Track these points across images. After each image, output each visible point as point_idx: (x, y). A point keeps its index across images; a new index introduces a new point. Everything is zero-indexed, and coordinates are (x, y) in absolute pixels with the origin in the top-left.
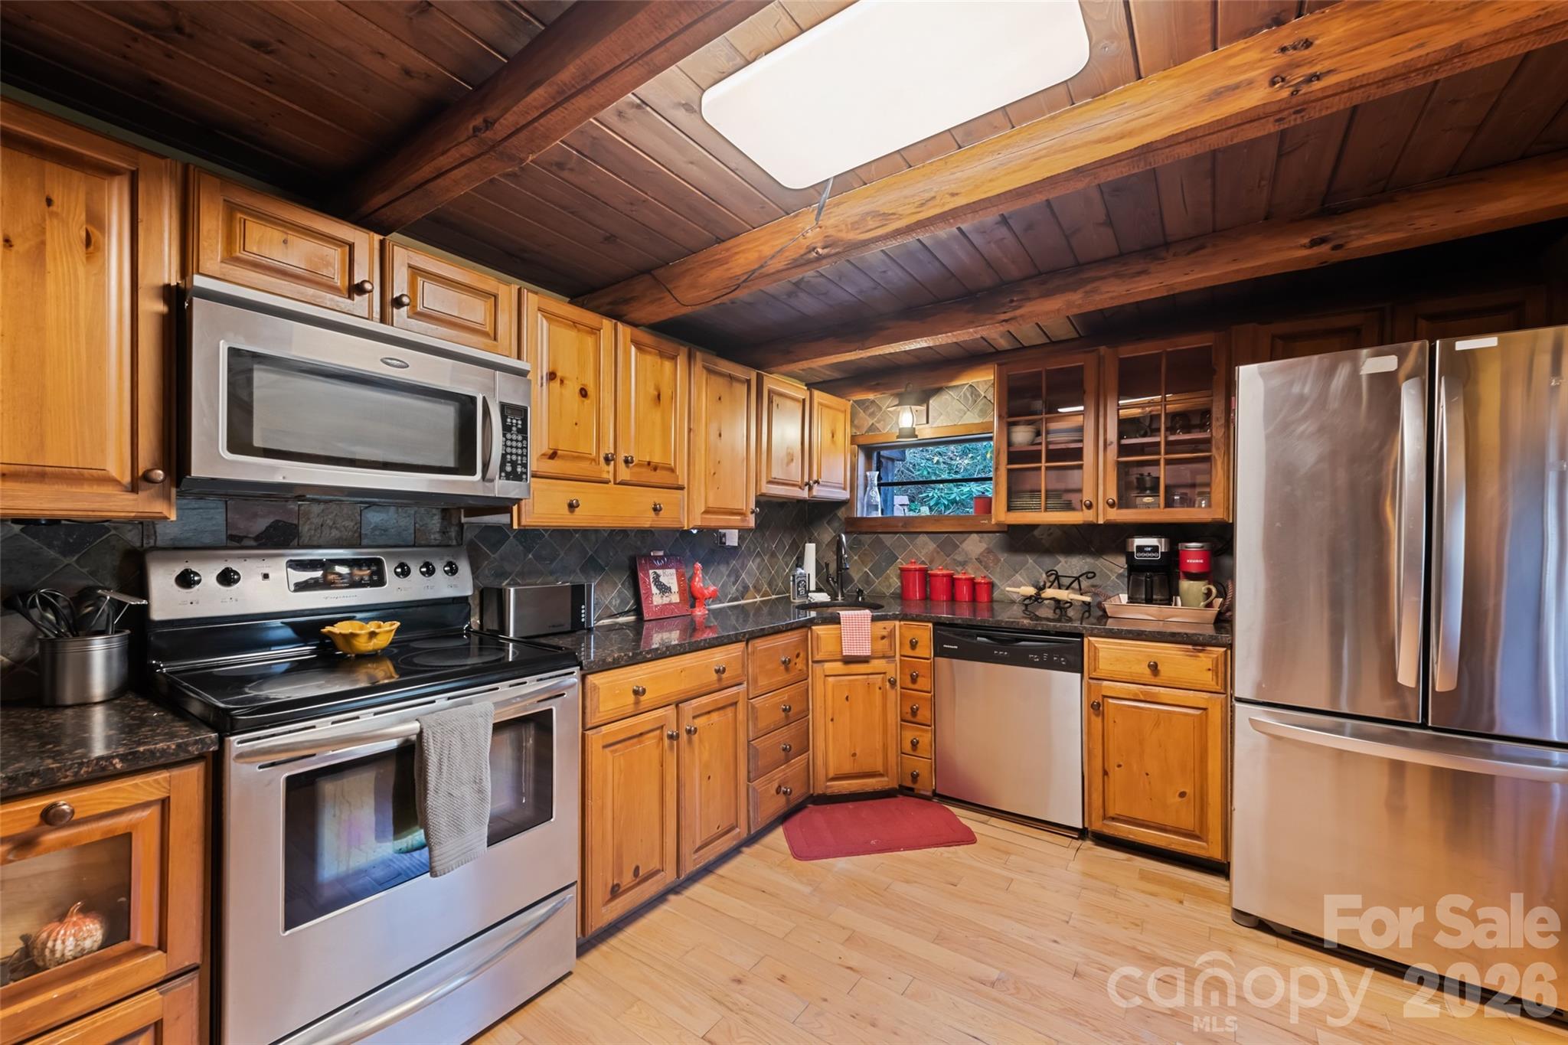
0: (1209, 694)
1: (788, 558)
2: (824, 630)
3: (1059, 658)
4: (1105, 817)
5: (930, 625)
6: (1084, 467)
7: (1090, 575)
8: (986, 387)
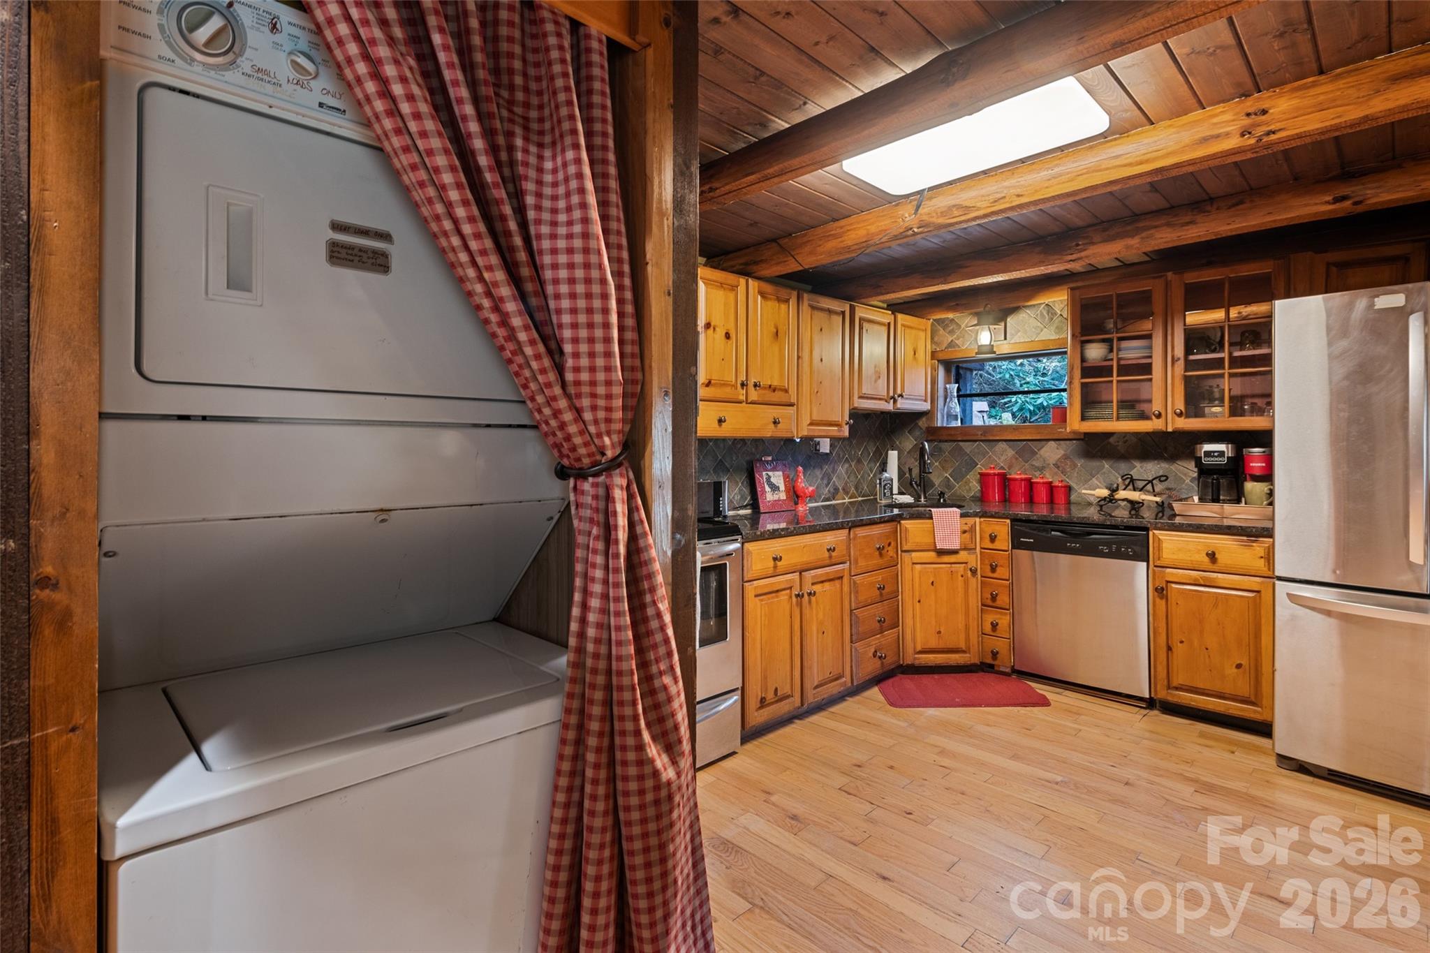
0: (1262, 579)
1: (872, 465)
2: (910, 524)
3: (1127, 549)
4: (1169, 687)
5: (1008, 521)
6: (1154, 380)
7: (1163, 479)
8: (1062, 306)
